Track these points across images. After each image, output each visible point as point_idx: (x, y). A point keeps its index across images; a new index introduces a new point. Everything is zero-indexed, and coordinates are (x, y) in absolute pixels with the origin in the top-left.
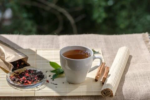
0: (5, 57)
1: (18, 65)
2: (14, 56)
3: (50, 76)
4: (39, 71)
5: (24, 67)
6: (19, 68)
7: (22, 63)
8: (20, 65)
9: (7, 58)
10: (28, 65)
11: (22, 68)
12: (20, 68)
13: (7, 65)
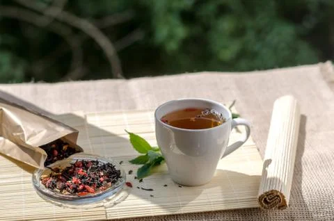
0: (23, 135)
1: (56, 152)
2: (44, 132)
3: (130, 172)
4: (106, 163)
5: (70, 155)
6: (60, 158)
7: (65, 148)
8: (59, 152)
9: (29, 138)
10: (79, 150)
11: (67, 157)
12: (62, 158)
13: (29, 155)
